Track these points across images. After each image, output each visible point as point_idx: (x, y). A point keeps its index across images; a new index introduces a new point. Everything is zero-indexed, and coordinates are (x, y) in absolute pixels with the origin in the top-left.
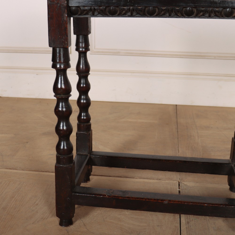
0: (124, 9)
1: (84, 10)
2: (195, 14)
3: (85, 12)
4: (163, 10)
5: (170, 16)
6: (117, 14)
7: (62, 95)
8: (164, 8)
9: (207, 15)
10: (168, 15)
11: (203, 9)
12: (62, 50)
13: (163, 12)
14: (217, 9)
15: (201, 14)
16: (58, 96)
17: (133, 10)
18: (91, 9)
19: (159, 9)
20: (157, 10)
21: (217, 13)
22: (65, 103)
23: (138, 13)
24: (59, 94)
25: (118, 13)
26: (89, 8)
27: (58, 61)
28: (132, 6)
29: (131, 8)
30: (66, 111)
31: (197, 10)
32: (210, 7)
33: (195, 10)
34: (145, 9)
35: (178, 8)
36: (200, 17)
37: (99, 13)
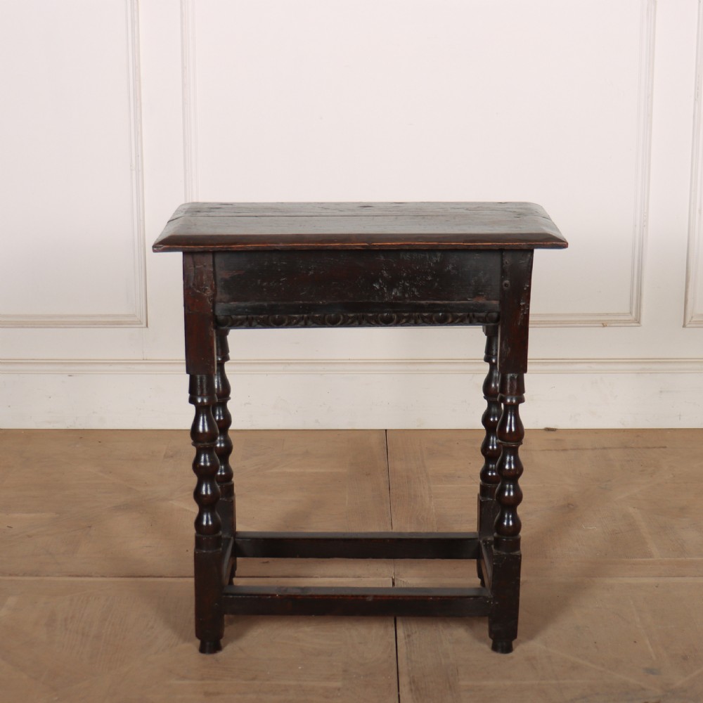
0: (295, 318)
1: (237, 320)
2: (395, 321)
3: (238, 323)
4: (349, 318)
5: (360, 325)
6: (284, 325)
7: (206, 444)
8: (351, 315)
9: (413, 322)
10: (357, 323)
11: (406, 315)
12: (205, 377)
13: (350, 320)
14: (426, 314)
15: (404, 321)
16: (200, 444)
17: (308, 318)
18: (247, 319)
19: (344, 317)
20: (342, 317)
21: (426, 319)
22: (209, 454)
23: (314, 323)
24: (200, 442)
25: (286, 322)
26: (245, 316)
27: (199, 393)
28: (305, 313)
29: (305, 316)
30: (211, 466)
31: (398, 316)
32: (415, 312)
33: (395, 316)
34: (324, 317)
35: (371, 315)
36: (402, 325)
37: (259, 323)
